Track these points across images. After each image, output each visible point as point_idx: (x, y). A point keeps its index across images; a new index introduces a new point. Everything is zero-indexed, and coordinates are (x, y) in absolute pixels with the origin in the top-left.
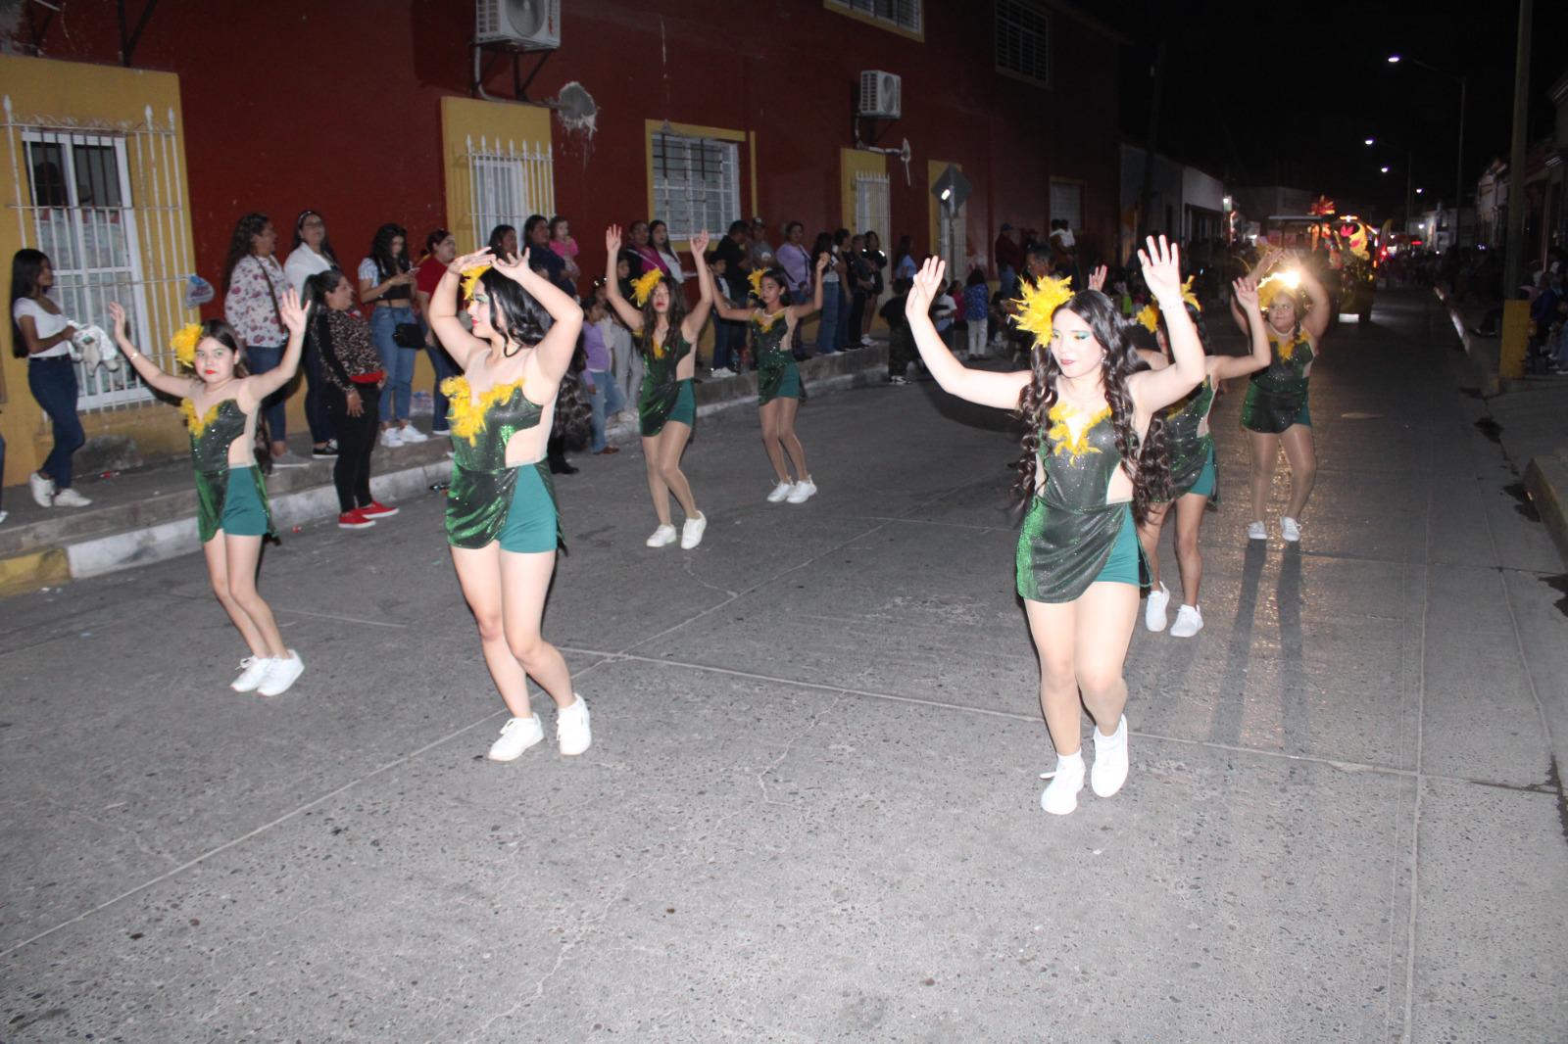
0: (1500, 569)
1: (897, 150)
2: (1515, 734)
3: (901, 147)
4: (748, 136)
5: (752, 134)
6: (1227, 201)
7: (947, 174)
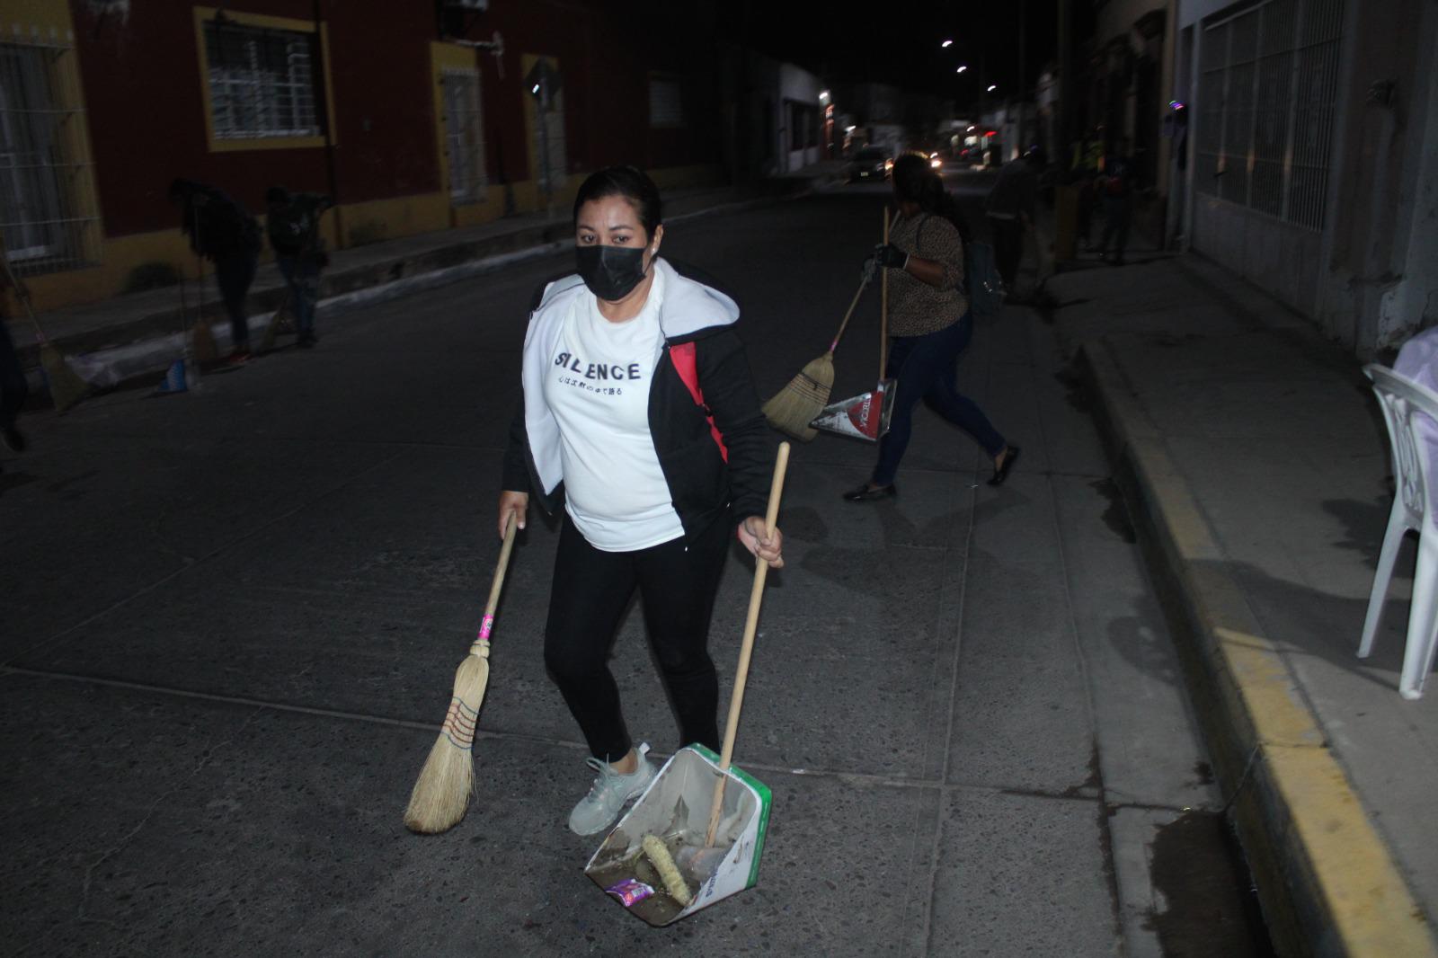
0: (1048, 474)
1: (487, 44)
2: (1055, 708)
3: (491, 40)
4: (318, 27)
5: (324, 26)
6: (824, 96)
7: (537, 66)
